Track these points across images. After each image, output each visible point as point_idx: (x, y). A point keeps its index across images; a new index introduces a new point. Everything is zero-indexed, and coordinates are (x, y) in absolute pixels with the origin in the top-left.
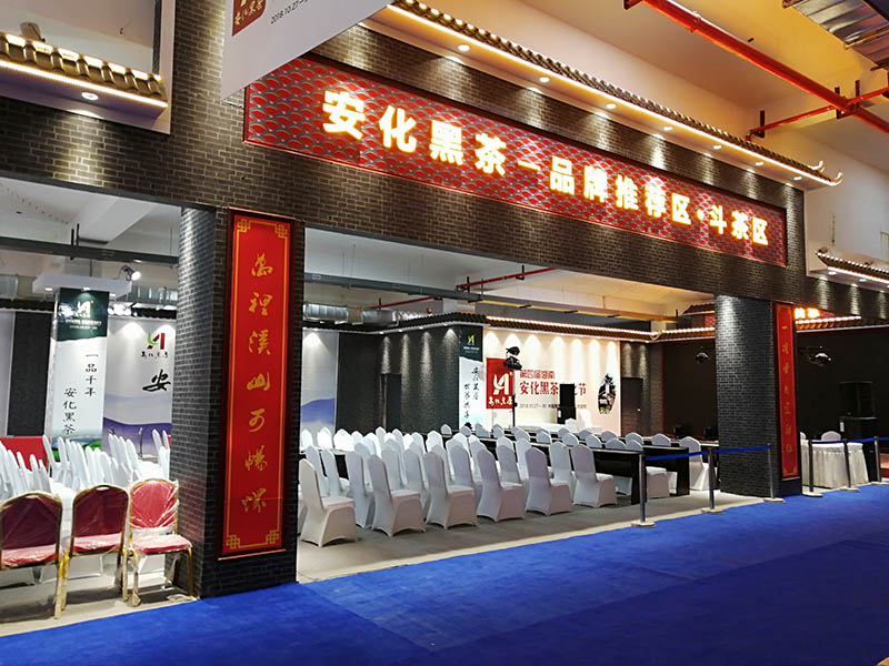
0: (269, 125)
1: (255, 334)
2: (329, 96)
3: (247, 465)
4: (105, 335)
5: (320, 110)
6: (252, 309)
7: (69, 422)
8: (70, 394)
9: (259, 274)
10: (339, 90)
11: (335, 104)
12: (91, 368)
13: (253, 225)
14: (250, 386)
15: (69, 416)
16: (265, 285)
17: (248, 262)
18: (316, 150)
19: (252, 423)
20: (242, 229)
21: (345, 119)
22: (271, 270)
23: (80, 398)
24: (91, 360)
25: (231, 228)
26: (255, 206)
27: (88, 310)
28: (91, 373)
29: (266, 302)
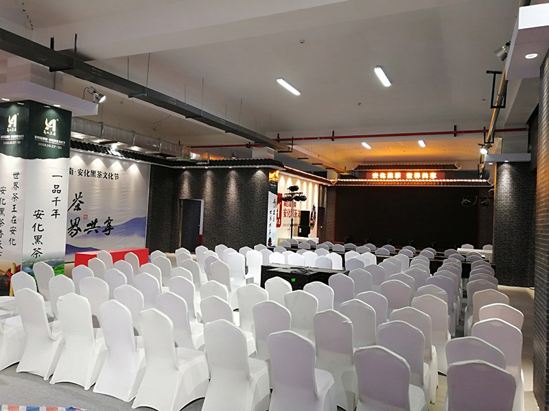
4: (69, 156)
7: (37, 246)
8: (38, 216)
12: (56, 189)
15: (38, 239)
23: (47, 221)
24: (57, 181)
27: (54, 128)
28: (56, 195)
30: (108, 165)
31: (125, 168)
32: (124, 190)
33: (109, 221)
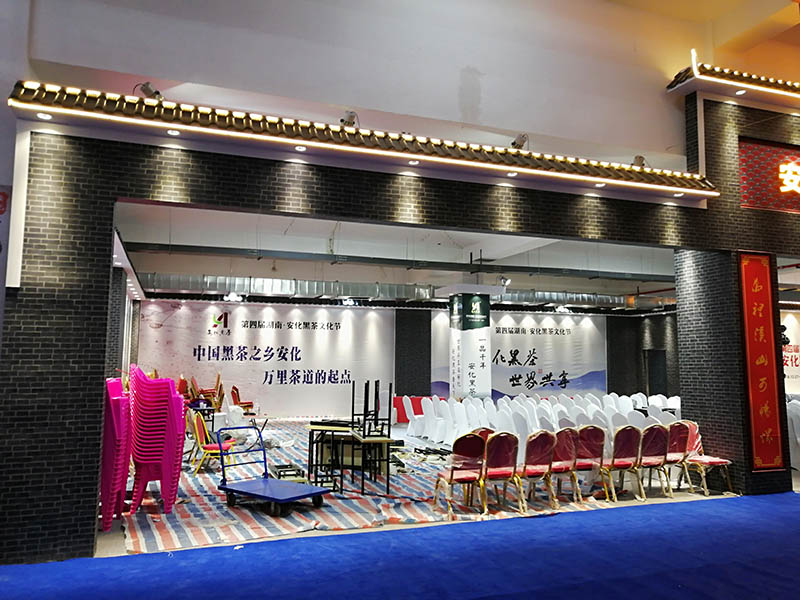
0: (750, 193)
1: (757, 330)
2: (782, 168)
3: (761, 413)
4: (488, 325)
5: (777, 178)
6: (754, 313)
7: (472, 387)
8: (471, 367)
9: (756, 291)
10: (787, 162)
11: (786, 172)
12: (482, 349)
13: (751, 260)
14: (758, 363)
15: (472, 382)
16: (759, 297)
17: (750, 285)
18: (776, 205)
19: (761, 386)
20: (745, 263)
21: (792, 181)
22: (761, 287)
23: (477, 370)
24: (482, 343)
25: (739, 263)
26: (750, 247)
27: (478, 308)
28: (482, 352)
29: (760, 309)
30: (558, 322)
31: (577, 323)
32: (577, 345)
33: (564, 374)
